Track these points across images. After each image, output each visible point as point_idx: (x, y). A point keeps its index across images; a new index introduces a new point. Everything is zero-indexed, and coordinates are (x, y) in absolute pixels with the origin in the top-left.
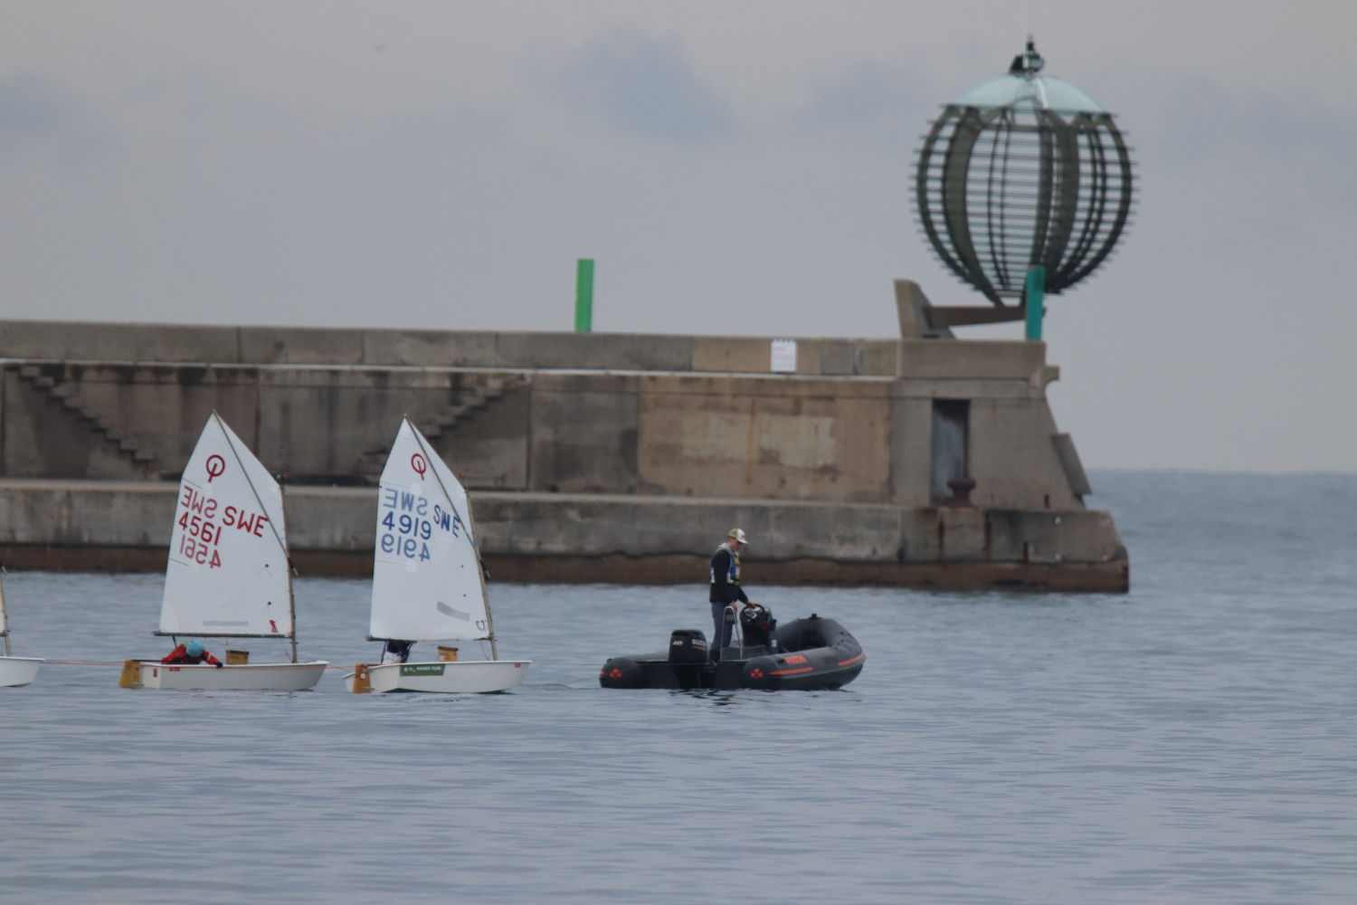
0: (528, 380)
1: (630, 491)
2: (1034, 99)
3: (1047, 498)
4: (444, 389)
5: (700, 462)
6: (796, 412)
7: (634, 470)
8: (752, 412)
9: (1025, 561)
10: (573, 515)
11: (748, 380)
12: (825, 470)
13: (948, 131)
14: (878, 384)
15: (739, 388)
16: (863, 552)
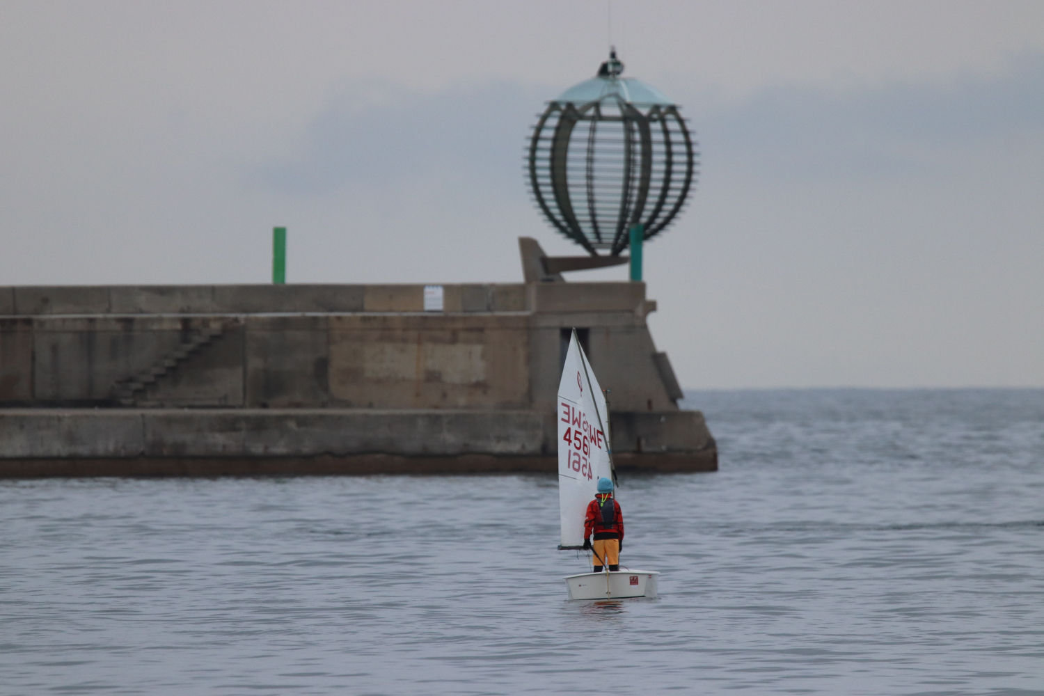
0: (242, 322)
1: (324, 406)
2: (617, 95)
3: (650, 403)
4: (178, 331)
5: (379, 381)
6: (454, 340)
7: (326, 389)
8: (419, 341)
9: (638, 451)
10: (292, 425)
11: (415, 317)
12: (478, 385)
13: (553, 122)
14: (518, 318)
15: (407, 324)
16: (515, 448)
